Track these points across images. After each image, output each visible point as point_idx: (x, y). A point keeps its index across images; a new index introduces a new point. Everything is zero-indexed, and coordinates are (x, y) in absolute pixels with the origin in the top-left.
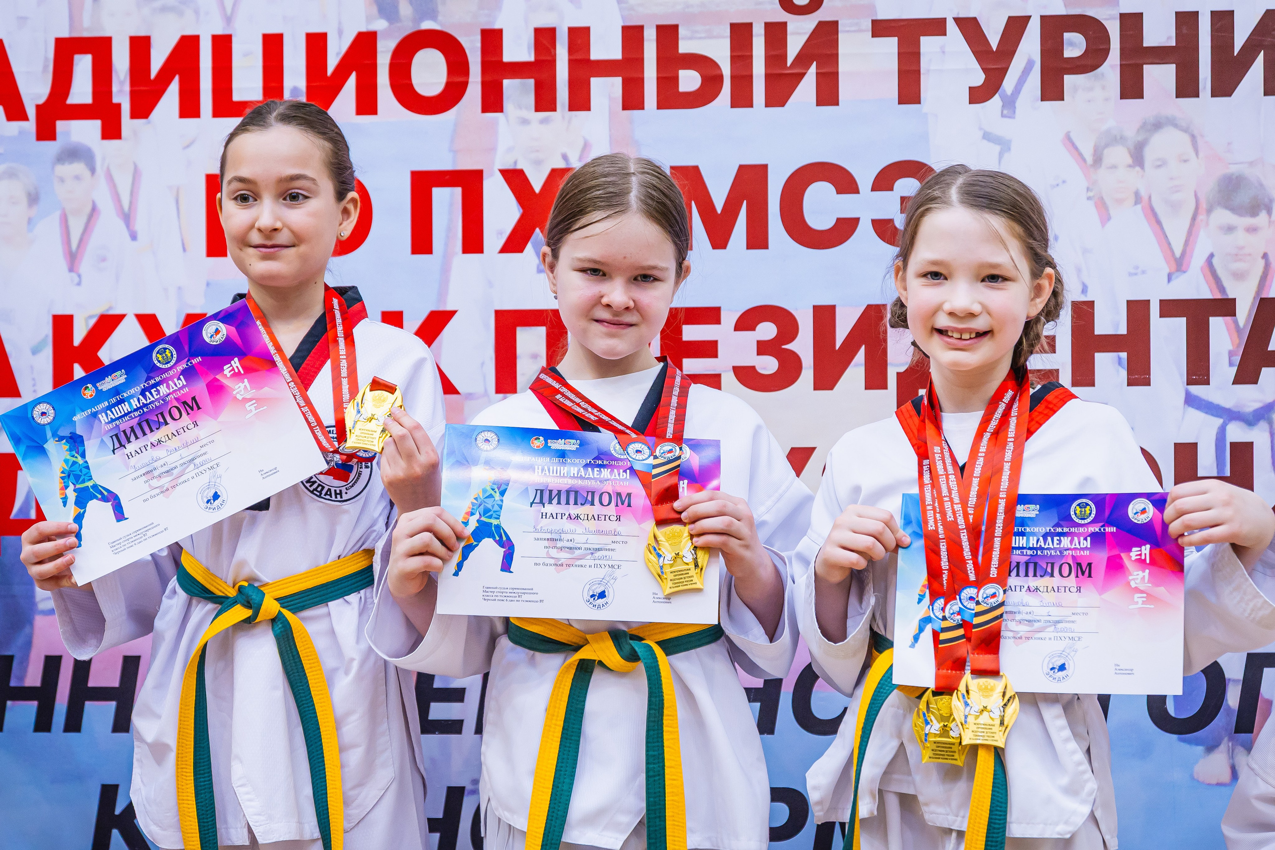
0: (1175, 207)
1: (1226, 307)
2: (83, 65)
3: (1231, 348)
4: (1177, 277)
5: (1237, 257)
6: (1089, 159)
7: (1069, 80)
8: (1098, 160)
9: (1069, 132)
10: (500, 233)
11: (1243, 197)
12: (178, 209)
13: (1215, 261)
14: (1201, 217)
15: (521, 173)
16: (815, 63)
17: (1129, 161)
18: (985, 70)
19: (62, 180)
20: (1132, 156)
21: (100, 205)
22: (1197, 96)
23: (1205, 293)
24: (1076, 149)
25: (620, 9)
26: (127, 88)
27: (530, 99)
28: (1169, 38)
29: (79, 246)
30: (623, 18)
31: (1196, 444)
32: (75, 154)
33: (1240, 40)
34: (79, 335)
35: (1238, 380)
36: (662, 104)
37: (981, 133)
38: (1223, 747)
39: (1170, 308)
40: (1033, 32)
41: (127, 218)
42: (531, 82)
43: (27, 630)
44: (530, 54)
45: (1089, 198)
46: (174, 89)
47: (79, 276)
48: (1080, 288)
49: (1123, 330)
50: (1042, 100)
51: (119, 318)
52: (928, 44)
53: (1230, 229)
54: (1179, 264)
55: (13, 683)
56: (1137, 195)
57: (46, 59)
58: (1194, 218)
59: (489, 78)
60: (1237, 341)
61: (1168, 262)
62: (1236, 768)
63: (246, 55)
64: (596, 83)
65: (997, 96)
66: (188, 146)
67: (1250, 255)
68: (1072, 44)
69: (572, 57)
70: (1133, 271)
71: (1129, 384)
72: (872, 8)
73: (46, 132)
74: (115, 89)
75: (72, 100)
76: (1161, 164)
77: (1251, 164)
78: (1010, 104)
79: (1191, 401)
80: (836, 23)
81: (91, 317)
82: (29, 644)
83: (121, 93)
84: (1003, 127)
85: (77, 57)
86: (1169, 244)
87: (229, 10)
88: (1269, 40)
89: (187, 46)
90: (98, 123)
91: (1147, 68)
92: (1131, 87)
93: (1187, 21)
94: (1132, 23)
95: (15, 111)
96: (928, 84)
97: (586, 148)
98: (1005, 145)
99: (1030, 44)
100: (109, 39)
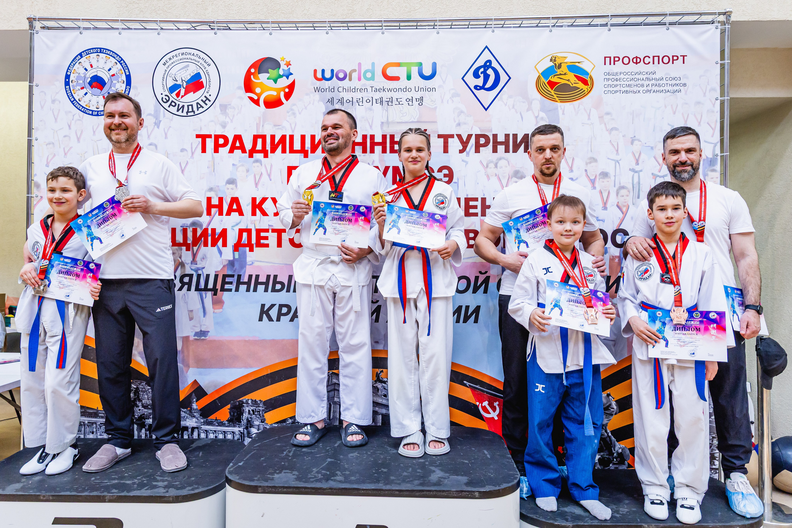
0: (504, 177)
2: (260, 141)
6: (485, 166)
7: (481, 148)
8: (487, 166)
9: (481, 160)
11: (519, 175)
12: (281, 174)
14: (510, 179)
18: (462, 146)
19: (254, 167)
20: (495, 166)
21: (263, 173)
22: (509, 153)
24: (483, 164)
25: (382, 131)
26: (270, 146)
27: (361, 151)
28: (503, 140)
30: (382, 133)
32: (257, 161)
33: (519, 140)
36: (391, 152)
40: (473, 138)
41: (269, 176)
42: (361, 147)
43: (245, 269)
44: (361, 141)
45: (485, 175)
46: (280, 146)
47: (258, 189)
50: (475, 153)
51: (268, 198)
52: (450, 140)
55: (241, 281)
56: (496, 174)
57: (251, 139)
58: (508, 180)
63: (297, 139)
64: (376, 147)
65: (465, 152)
66: (283, 160)
68: (482, 141)
69: (371, 141)
70: (495, 191)
72: (438, 132)
73: (251, 156)
75: (257, 149)
76: (501, 167)
77: (521, 168)
78: (468, 154)
81: (260, 198)
82: (245, 272)
83: (268, 147)
84: (466, 159)
85: (258, 139)
86: (503, 185)
87: (293, 129)
88: (525, 140)
89: (284, 137)
90: (263, 154)
91: (498, 146)
92: (495, 150)
93: (507, 136)
94: (495, 136)
95: (244, 151)
96: (450, 149)
97: (373, 161)
98: (467, 163)
99: (473, 140)
100: (266, 135)
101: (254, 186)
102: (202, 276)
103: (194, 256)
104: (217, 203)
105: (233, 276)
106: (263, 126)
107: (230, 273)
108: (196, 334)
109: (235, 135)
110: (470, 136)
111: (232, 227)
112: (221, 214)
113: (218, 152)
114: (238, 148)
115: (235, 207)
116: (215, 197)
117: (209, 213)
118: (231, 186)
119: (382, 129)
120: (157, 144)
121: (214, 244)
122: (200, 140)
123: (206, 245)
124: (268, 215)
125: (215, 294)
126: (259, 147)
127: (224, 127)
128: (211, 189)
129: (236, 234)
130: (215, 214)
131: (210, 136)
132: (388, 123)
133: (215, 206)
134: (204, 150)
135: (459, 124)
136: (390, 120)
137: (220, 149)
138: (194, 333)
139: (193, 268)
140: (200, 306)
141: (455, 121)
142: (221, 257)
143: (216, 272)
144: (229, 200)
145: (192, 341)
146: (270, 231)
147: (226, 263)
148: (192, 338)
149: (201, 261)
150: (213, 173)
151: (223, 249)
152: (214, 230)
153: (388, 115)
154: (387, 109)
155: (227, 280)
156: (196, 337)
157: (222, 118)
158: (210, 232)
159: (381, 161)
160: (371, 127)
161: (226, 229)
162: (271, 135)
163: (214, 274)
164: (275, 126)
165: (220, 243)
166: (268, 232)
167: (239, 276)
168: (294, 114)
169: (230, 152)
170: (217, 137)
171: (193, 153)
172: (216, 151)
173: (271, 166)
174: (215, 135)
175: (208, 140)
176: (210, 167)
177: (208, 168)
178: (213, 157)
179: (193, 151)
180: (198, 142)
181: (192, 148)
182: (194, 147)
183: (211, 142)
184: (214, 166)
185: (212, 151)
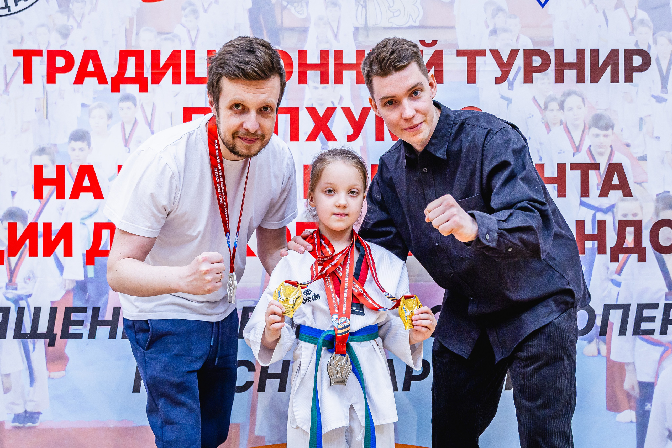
0: (576, 126)
1: (596, 166)
2: (131, 61)
3: (598, 183)
4: (577, 154)
5: (600, 147)
6: (543, 107)
7: (534, 75)
8: (546, 107)
9: (535, 96)
10: (306, 133)
11: (602, 123)
12: (171, 122)
13: (592, 148)
14: (586, 131)
15: (314, 108)
16: (434, 66)
17: (558, 108)
18: (501, 71)
19: (122, 109)
20: (559, 106)
21: (138, 119)
22: (585, 82)
23: (588, 161)
24: (538, 103)
25: (355, 43)
26: (150, 71)
27: (318, 79)
28: (574, 59)
29: (129, 136)
30: (356, 46)
31: (584, 221)
32: (127, 98)
33: (602, 60)
35: (600, 196)
37: (500, 96)
38: (595, 341)
39: (574, 167)
40: (521, 56)
41: (150, 125)
42: (319, 72)
43: (106, 296)
44: (318, 61)
45: (542, 123)
46: (170, 71)
47: (129, 149)
48: (539, 158)
49: (556, 175)
50: (524, 83)
53: (597, 136)
54: (577, 149)
55: (99, 319)
56: (561, 121)
57: (116, 58)
58: (583, 131)
59: (302, 70)
60: (600, 180)
61: (573, 148)
62: (600, 349)
63: (201, 58)
64: (346, 73)
65: (506, 81)
66: (176, 96)
67: (605, 146)
68: (536, 61)
69: (336, 62)
70: (560, 152)
71: (558, 197)
72: (457, 45)
73: (115, 89)
74: (145, 71)
75: (127, 76)
76: (571, 109)
77: (606, 110)
78: (511, 85)
79: (582, 203)
80: (442, 51)
82: (106, 302)
83: (148, 73)
84: (509, 94)
85: (129, 58)
86: (574, 141)
87: (193, 40)
88: (612, 61)
89: (176, 54)
90: (137, 86)
91: (565, 71)
92: (559, 79)
93: (580, 53)
94: (559, 53)
95: (102, 80)
96: (479, 76)
97: (341, 99)
98: (509, 101)
99: (519, 61)
100: (143, 51)
101: (122, 144)
102: (26, 311)
103: (12, 273)
104: (54, 177)
105: (84, 310)
106: (137, 34)
107: (79, 304)
108: (17, 418)
110: (514, 53)
111: (83, 219)
112: (60, 195)
113: (54, 82)
114: (91, 75)
115: (86, 183)
116: (50, 164)
117: (38, 195)
118: (78, 145)
119: (355, 39)
121: (48, 252)
122: (21, 59)
123: (33, 253)
125: (52, 344)
126: (131, 72)
127: (65, 35)
128: (42, 151)
129: (89, 232)
130: (50, 196)
131: (39, 53)
132: (366, 28)
133: (49, 182)
134: (28, 79)
135: (494, 32)
136: (371, 23)
137: (58, 76)
138: (12, 416)
139: (10, 296)
140: (23, 366)
141: (488, 27)
142: (62, 274)
143: (52, 302)
144: (75, 171)
145: (10, 430)
147: (72, 286)
148: (9, 425)
149: (25, 282)
150: (46, 121)
151: (66, 261)
152: (47, 226)
153: (366, 14)
154: (366, 4)
155: (74, 317)
156: (17, 424)
157: (61, 19)
158: (40, 229)
159: (354, 97)
160: (336, 36)
161: (71, 224)
162: (153, 52)
163: (49, 306)
164: (160, 33)
165: (60, 249)
167: (96, 310)
168: (195, 12)
169: (76, 82)
170: (52, 55)
172: (51, 79)
173: (154, 107)
174: (49, 52)
175: (35, 59)
176: (39, 110)
177: (37, 111)
178: (45, 90)
179: (8, 81)
180: (18, 64)
181: (5, 75)
182: (10, 73)
183: (41, 64)
184: (47, 107)
185: (42, 79)
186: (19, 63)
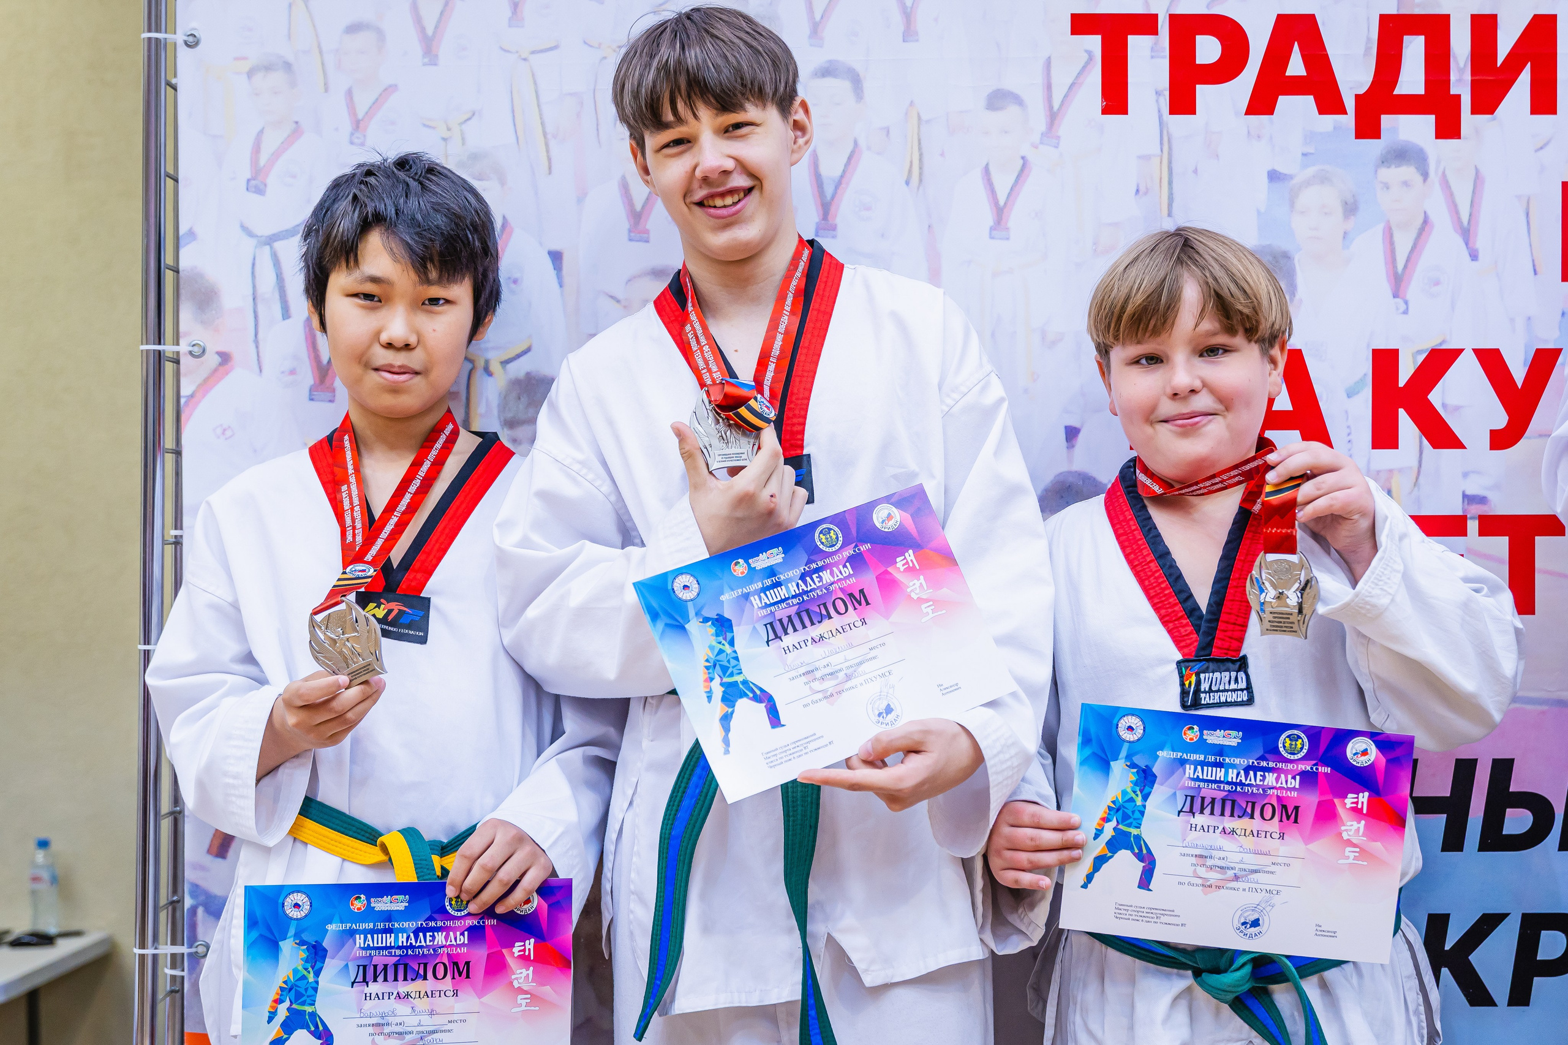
2: (1414, 48)
12: (1528, 223)
19: (1387, 186)
21: (1432, 217)
26: (1468, 77)
29: (1405, 267)
34: (1405, 374)
41: (1467, 233)
46: (1525, 78)
47: (1406, 303)
51: (1456, 353)
57: (1369, 39)
66: (1541, 148)
73: (1367, 128)
74: (1453, 77)
75: (1400, 89)
81: (1419, 352)
83: (1461, 83)
85: (1407, 39)
89: (1542, 28)
90: (1432, 118)
95: (1330, 102)
100: (1447, 18)
101: (1386, 289)
109: (1283, 21)
113: (1192, 110)
114: (1296, 87)
120: (859, 68)
122: (1094, 42)
124: (1459, 445)
126: (1412, 79)
131: (1146, 24)
134: (1115, 99)
137: (1204, 92)
146: (1473, 526)
150: (1167, 222)
162: (1477, 20)
166: (1464, 533)
169: (1252, 110)
170: (1185, 28)
171: (1053, 117)
172: (1182, 102)
173: (1478, 180)
174: (1174, 19)
175: (1137, 45)
176: (1146, 193)
177: (1141, 193)
178: (1165, 133)
179: (1056, 105)
180: (1086, 57)
181: (1049, 87)
182: (1061, 81)
183: (1152, 57)
184: (1170, 183)
185: (1157, 101)
186: (1090, 53)
